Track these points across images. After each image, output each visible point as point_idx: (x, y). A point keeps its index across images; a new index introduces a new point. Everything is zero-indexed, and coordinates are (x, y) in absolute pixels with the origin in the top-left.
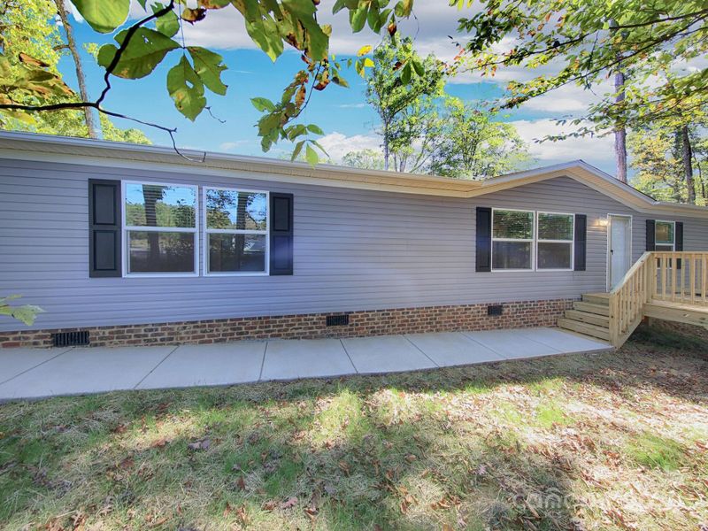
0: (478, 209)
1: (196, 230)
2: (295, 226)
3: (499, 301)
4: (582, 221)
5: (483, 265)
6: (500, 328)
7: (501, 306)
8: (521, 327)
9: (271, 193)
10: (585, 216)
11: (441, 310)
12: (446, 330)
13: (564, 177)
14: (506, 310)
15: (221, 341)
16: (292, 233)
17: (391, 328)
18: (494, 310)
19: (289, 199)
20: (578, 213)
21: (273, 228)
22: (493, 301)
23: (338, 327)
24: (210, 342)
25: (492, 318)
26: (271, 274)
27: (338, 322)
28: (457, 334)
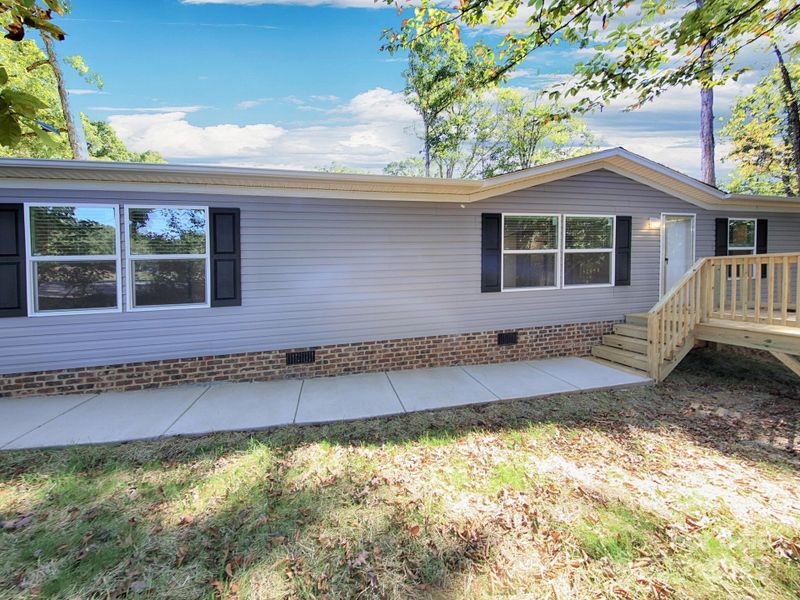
0: (483, 215)
1: (117, 257)
2: (243, 247)
3: (513, 327)
4: (625, 223)
5: (490, 284)
6: (514, 360)
7: (516, 334)
8: (542, 357)
9: (210, 208)
10: (630, 217)
11: (436, 341)
12: (443, 364)
13: (603, 170)
14: (522, 338)
15: (152, 386)
16: (240, 256)
17: (370, 366)
18: (507, 338)
19: (233, 214)
20: (620, 214)
21: (214, 251)
22: (504, 328)
23: (301, 365)
24: (139, 388)
25: (504, 348)
26: (212, 306)
27: (301, 360)
28: (457, 369)
